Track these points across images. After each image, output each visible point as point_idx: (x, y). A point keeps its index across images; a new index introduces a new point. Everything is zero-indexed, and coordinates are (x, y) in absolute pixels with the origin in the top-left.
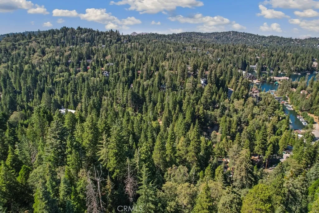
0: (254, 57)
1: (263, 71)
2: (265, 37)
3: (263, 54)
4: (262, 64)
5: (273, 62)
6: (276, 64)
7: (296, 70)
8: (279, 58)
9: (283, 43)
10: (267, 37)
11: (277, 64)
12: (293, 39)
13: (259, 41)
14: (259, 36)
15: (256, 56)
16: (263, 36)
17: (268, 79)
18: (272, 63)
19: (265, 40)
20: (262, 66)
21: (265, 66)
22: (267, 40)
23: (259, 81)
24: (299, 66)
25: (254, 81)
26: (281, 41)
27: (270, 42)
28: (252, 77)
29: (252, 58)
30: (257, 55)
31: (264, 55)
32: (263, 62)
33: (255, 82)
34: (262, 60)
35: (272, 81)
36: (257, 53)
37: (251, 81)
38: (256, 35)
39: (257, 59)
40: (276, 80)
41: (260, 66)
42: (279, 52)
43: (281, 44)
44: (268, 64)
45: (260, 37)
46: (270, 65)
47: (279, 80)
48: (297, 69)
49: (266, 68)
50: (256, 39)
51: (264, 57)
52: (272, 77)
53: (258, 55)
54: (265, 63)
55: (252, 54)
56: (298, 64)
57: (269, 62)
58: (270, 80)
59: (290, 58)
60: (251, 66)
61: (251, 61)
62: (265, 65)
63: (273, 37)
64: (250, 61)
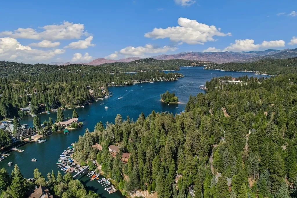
0: (23, 95)
1: (41, 112)
2: (31, 65)
3: (34, 89)
4: (37, 103)
5: (51, 97)
6: (54, 99)
7: (78, 103)
8: (56, 91)
9: (51, 70)
10: (34, 65)
11: (56, 99)
12: (59, 66)
13: (25, 69)
14: (24, 64)
15: (25, 93)
16: (29, 64)
17: (53, 127)
18: (49, 99)
19: (33, 68)
20: (39, 107)
21: (43, 105)
22: (35, 69)
23: (41, 134)
24: (79, 97)
25: (33, 137)
26: (49, 68)
27: (38, 70)
28: (27, 132)
29: (21, 96)
30: (27, 91)
31: (36, 89)
32: (38, 99)
33: (35, 140)
34: (35, 98)
35: (59, 128)
36: (26, 89)
37: (28, 139)
38: (20, 64)
39: (29, 97)
40: (64, 125)
41: (36, 107)
42: (53, 85)
43: (50, 72)
44: (45, 101)
45: (25, 66)
46: (48, 102)
47: (68, 125)
48: (79, 101)
49: (44, 107)
50: (22, 68)
51: (37, 93)
52: (57, 124)
53: (29, 91)
54: (41, 101)
55: (19, 90)
56: (78, 96)
57: (45, 99)
58: (57, 128)
59: (67, 89)
60: (22, 109)
61: (20, 101)
62: (42, 103)
63: (40, 64)
64: (20, 103)
